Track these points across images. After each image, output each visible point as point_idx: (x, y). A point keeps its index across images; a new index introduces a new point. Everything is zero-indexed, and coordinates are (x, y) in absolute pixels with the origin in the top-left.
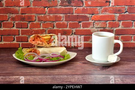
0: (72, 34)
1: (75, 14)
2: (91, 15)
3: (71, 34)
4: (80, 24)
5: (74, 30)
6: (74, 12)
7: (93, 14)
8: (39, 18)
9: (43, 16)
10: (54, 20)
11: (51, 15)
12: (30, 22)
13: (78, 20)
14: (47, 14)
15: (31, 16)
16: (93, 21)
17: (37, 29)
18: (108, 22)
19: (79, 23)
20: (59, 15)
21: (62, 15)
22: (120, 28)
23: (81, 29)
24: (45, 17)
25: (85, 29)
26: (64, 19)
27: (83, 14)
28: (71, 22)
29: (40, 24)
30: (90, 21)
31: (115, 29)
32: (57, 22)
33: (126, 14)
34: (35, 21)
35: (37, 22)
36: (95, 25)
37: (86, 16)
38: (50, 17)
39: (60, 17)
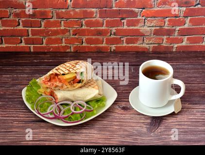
0: (111, 34)
1: (115, 8)
2: (141, 10)
3: (109, 34)
4: (123, 21)
5: (114, 30)
6: (114, 5)
7: (144, 9)
8: (57, 14)
9: (63, 11)
10: (82, 17)
11: (77, 10)
12: (44, 19)
13: (120, 16)
14: (70, 9)
15: (46, 11)
16: (144, 18)
17: (55, 29)
18: (168, 19)
19: (121, 20)
20: (89, 10)
21: (94, 10)
22: (186, 26)
23: (124, 28)
24: (67, 13)
25: (131, 28)
26: (98, 16)
27: (128, 9)
28: (108, 19)
29: (61, 22)
30: (139, 17)
31: (178, 28)
32: (86, 19)
33: (196, 7)
34: (51, 18)
35: (55, 19)
36: (146, 23)
37: (132, 11)
38: (76, 13)
39: (92, 13)
